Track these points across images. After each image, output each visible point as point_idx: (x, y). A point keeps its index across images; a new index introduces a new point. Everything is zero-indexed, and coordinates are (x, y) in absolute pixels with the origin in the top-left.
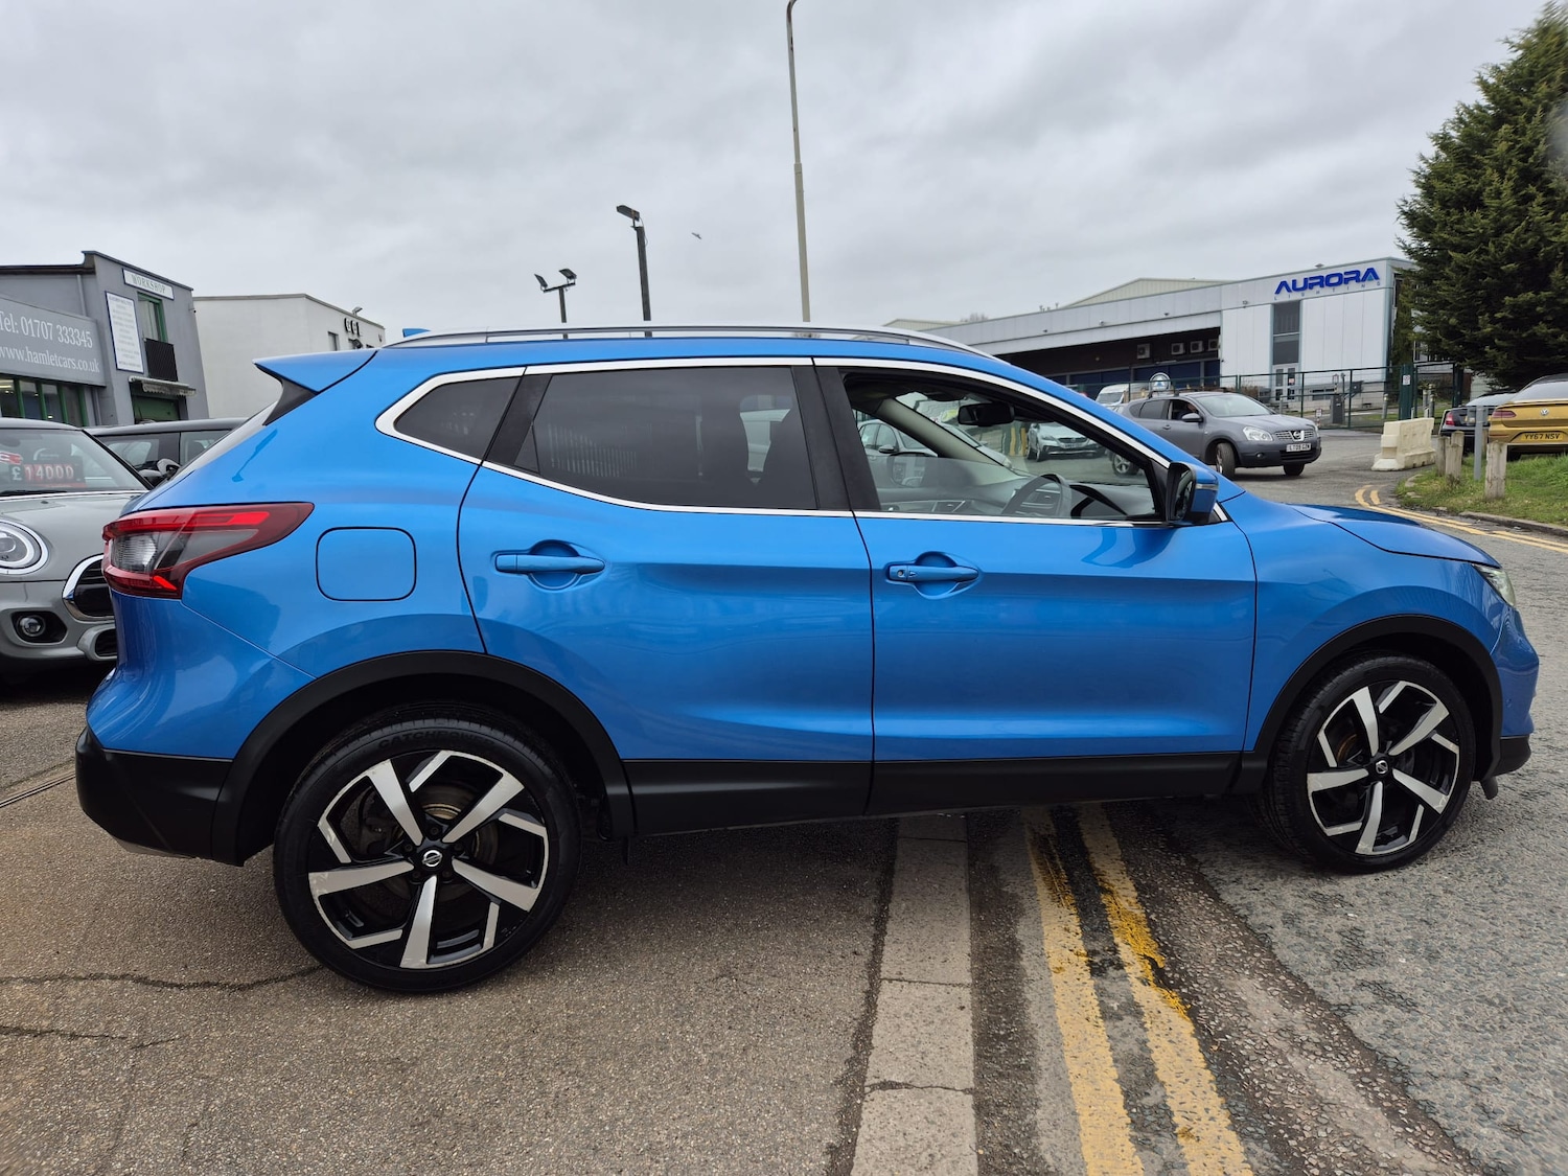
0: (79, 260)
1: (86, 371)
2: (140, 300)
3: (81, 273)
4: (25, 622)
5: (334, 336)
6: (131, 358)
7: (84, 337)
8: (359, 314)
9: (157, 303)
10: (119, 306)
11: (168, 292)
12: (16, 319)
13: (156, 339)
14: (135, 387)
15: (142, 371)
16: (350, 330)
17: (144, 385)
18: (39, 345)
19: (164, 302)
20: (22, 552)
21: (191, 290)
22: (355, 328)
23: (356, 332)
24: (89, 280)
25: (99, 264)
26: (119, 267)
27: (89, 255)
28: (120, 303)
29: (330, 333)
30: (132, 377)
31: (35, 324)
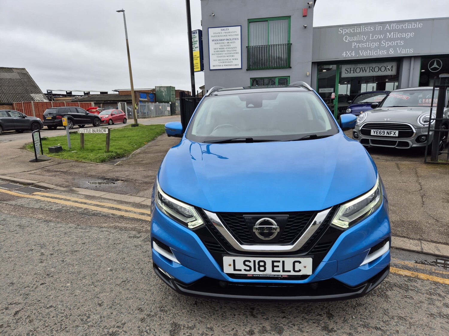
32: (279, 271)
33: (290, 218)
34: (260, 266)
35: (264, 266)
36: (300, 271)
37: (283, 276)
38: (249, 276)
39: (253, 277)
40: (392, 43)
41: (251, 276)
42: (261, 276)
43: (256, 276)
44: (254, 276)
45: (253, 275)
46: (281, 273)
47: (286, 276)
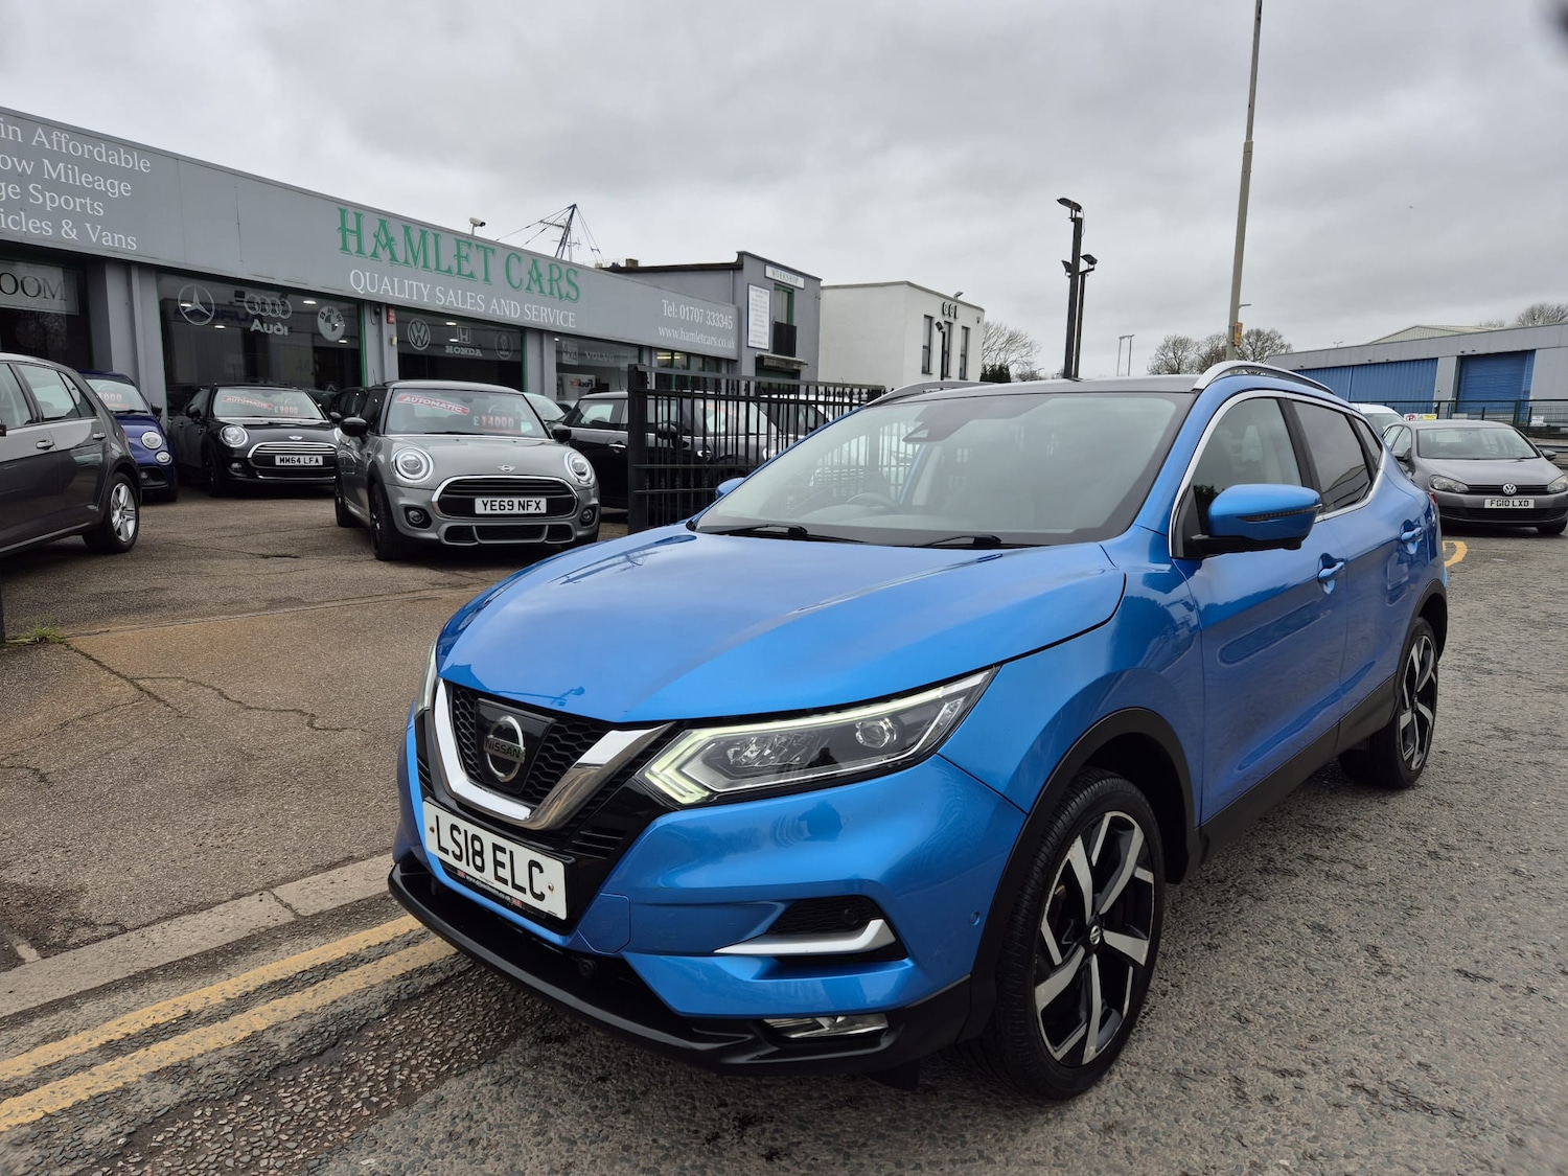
0: (733, 259)
1: (724, 347)
2: (775, 289)
3: (734, 269)
4: (412, 513)
5: (930, 318)
6: (760, 337)
7: (727, 321)
8: (960, 298)
9: (790, 292)
10: (757, 296)
11: (800, 282)
12: (677, 307)
13: (785, 322)
14: (759, 360)
15: (767, 348)
16: (946, 313)
17: (766, 360)
18: (690, 326)
19: (796, 292)
20: (419, 470)
21: (820, 280)
22: (952, 311)
23: (952, 315)
24: (738, 275)
25: (747, 261)
26: (763, 264)
27: (741, 255)
28: (758, 293)
29: (926, 316)
30: (758, 353)
31: (690, 311)
32: (505, 881)
33: (552, 728)
34: (476, 853)
35: (480, 854)
36: (541, 897)
37: (514, 902)
38: (459, 874)
39: (464, 881)
40: (67, 202)
41: (463, 875)
42: (478, 883)
43: (471, 879)
44: (468, 877)
45: (466, 874)
46: (508, 890)
47: (518, 904)
